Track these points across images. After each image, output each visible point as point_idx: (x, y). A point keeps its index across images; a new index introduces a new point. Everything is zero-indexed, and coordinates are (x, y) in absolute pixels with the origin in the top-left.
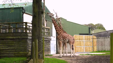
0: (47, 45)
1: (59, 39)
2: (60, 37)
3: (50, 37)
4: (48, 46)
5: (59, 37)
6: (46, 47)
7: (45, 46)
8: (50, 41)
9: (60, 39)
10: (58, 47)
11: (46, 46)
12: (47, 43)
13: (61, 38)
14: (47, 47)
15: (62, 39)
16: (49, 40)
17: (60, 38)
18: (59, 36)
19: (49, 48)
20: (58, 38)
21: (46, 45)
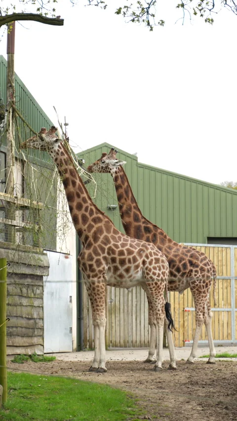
0: (25, 302)
1: (91, 266)
2: (96, 258)
3: (42, 257)
4: (32, 306)
5: (90, 255)
6: (18, 310)
7: (15, 305)
8: (41, 277)
9: (93, 271)
10: (85, 311)
11: (21, 305)
12: (24, 290)
13: (99, 263)
14: (25, 311)
15: (104, 266)
16: (38, 273)
17: (93, 263)
18: (91, 250)
19: (35, 316)
20: (84, 264)
21: (17, 298)
